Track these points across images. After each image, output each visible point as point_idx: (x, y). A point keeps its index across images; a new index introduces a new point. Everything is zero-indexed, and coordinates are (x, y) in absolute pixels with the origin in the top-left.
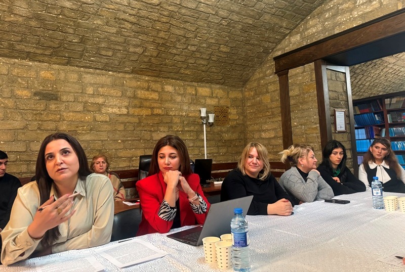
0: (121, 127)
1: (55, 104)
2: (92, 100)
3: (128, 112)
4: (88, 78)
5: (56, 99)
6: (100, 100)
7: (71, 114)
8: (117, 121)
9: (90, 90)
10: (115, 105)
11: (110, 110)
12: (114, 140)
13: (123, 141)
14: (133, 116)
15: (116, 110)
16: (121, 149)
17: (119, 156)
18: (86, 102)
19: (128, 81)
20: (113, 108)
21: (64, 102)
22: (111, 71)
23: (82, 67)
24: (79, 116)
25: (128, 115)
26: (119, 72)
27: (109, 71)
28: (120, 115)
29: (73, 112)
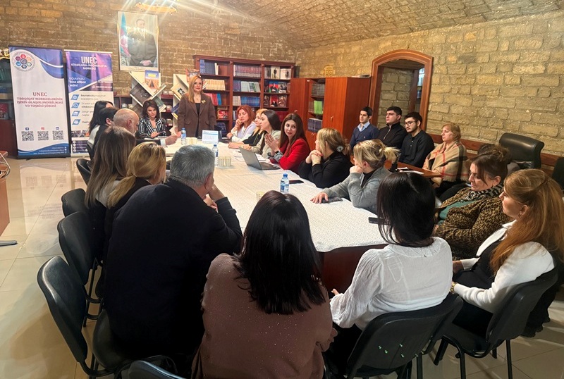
0: (533, 93)
1: (472, 67)
2: (505, 59)
3: (546, 71)
4: (506, 31)
5: (474, 62)
6: (514, 57)
7: (484, 76)
8: (529, 83)
9: (505, 46)
10: (530, 62)
11: (523, 69)
12: (522, 110)
13: (531, 111)
14: (552, 75)
15: (530, 69)
16: (527, 122)
17: (524, 130)
18: (499, 62)
19: (554, 22)
20: (526, 66)
21: (480, 64)
22: (534, 14)
24: (490, 78)
25: (545, 74)
26: (543, 13)
27: (531, 14)
28: (534, 75)
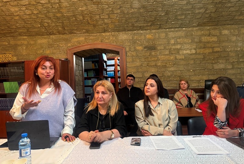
0: (192, 62)
1: (154, 52)
2: (174, 47)
3: (196, 52)
4: (171, 35)
5: (155, 49)
6: (179, 47)
7: (163, 56)
8: (189, 58)
9: (172, 42)
10: (188, 49)
11: (185, 52)
12: (188, 70)
13: (194, 71)
14: (199, 54)
15: (188, 52)
16: (192, 75)
17: (192, 79)
18: (171, 49)
19: (195, 32)
20: (186, 50)
21: (159, 50)
22: (185, 28)
23: (167, 29)
24: (167, 57)
25: (196, 53)
26: (189, 27)
27: (183, 28)
28: (191, 54)
29: (164, 55)
